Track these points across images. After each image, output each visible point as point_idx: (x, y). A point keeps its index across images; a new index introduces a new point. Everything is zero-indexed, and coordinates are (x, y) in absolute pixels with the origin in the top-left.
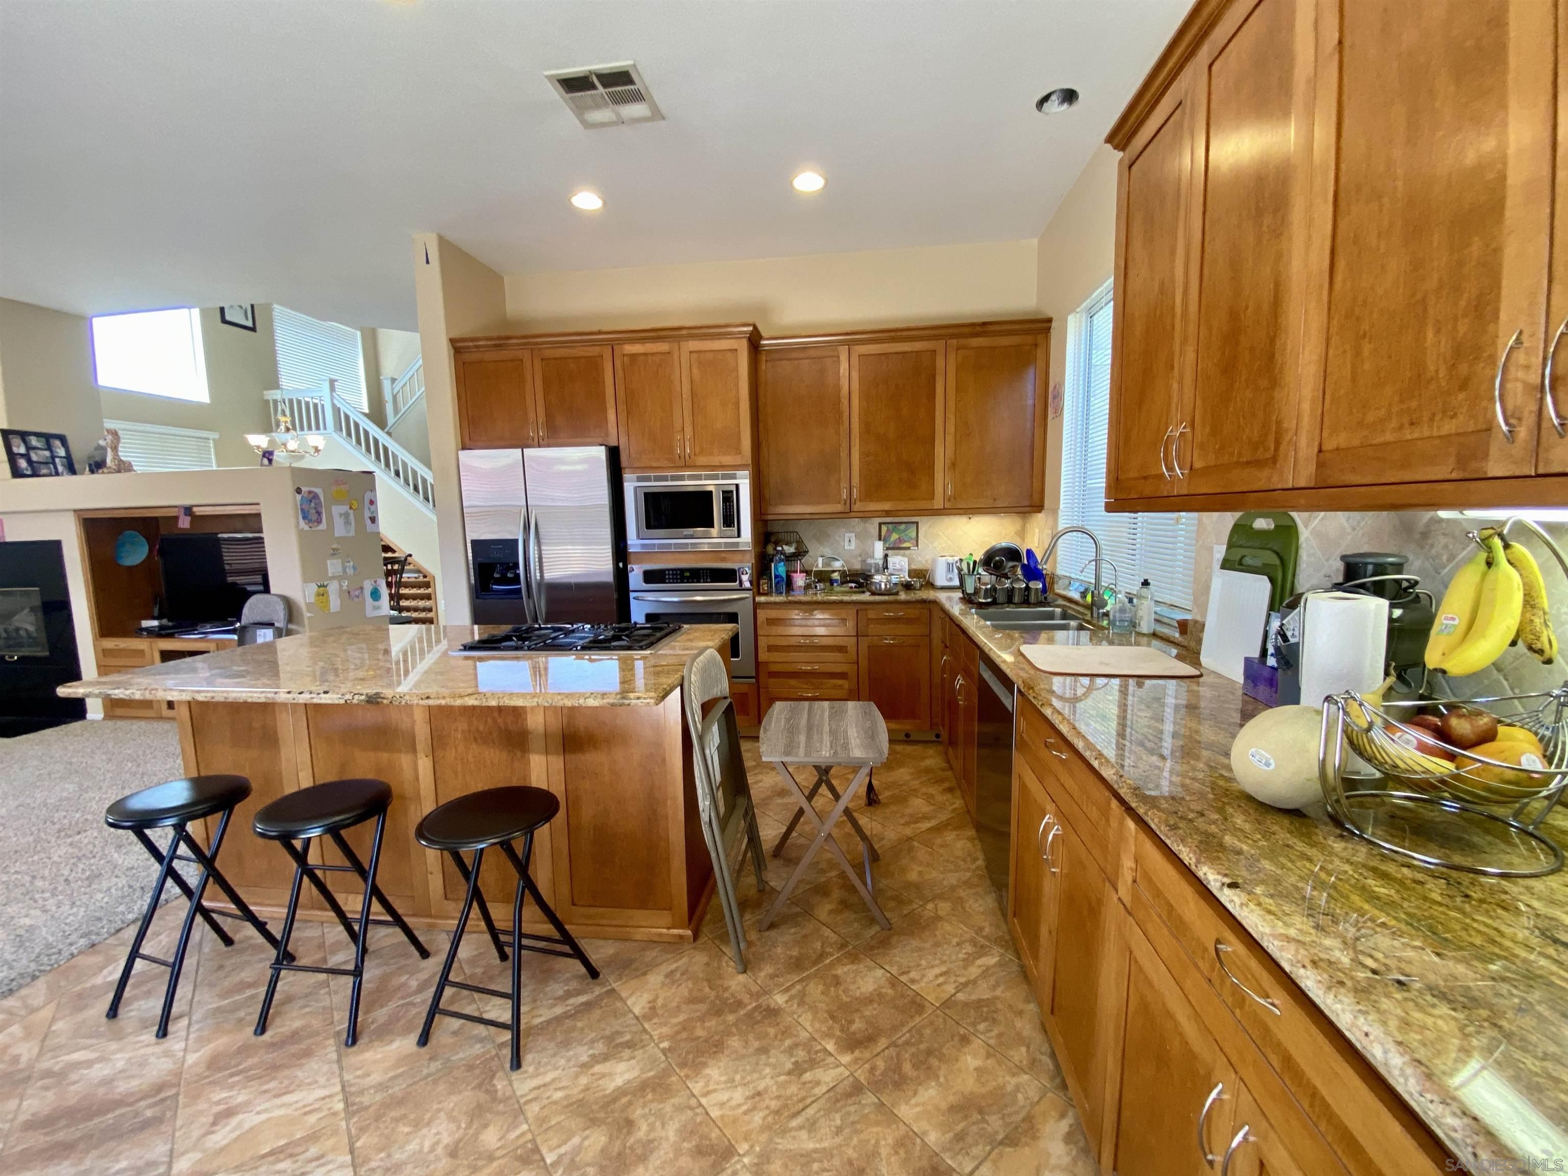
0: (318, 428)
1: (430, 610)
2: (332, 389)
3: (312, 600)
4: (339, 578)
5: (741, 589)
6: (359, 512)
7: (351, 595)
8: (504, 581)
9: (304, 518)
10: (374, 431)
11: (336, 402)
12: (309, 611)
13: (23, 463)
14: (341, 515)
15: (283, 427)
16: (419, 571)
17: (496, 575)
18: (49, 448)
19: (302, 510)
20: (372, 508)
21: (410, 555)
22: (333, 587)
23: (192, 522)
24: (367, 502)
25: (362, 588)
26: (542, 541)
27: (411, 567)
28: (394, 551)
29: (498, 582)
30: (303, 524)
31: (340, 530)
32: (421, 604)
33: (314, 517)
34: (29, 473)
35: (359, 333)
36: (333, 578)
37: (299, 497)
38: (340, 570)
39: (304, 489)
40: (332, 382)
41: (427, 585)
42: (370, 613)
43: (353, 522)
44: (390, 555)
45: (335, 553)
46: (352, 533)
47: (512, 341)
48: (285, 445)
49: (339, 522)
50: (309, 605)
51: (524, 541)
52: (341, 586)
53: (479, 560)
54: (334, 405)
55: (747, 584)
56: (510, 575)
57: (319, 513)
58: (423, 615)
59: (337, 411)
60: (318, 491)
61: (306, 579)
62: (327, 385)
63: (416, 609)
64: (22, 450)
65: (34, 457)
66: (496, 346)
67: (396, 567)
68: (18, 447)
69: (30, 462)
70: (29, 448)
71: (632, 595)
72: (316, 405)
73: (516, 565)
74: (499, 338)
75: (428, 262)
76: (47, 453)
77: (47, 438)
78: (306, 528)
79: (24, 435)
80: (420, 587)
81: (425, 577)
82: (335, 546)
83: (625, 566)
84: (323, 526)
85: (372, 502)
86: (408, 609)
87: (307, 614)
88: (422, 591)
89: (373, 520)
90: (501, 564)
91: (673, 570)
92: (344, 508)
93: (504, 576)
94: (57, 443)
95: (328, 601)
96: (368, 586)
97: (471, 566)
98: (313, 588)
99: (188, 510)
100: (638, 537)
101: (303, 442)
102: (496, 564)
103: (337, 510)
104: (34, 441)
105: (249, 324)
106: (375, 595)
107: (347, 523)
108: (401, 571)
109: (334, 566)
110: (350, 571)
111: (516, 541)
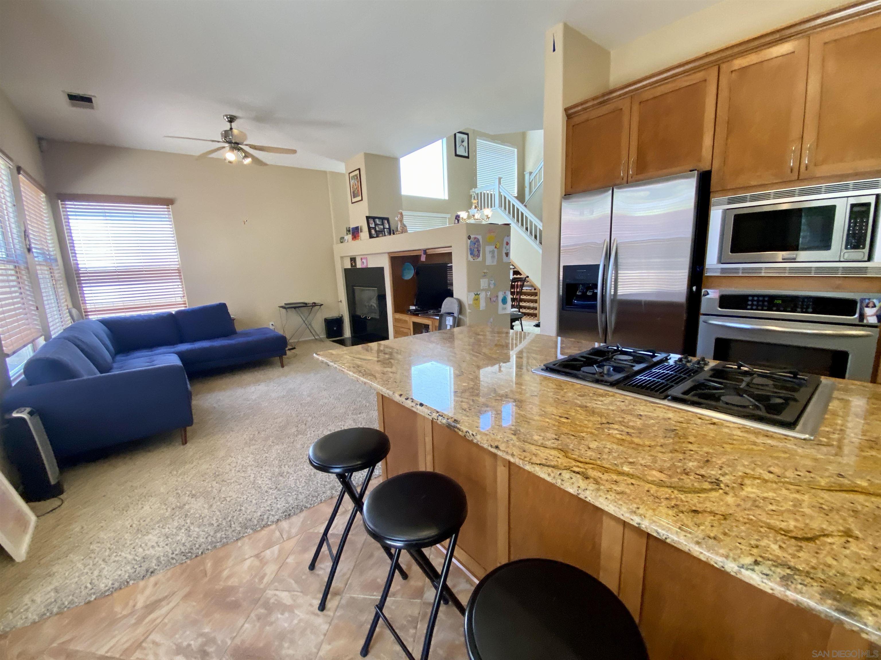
0: (491, 207)
1: (536, 309)
2: (500, 183)
3: (471, 303)
4: (486, 290)
5: (861, 324)
6: (499, 249)
7: (491, 300)
8: (584, 297)
9: (471, 254)
10: (518, 204)
11: (501, 191)
12: (469, 309)
13: (373, 232)
14: (490, 252)
15: (474, 206)
16: (532, 286)
17: (578, 293)
18: (383, 224)
19: (471, 249)
20: (508, 247)
21: (528, 277)
22: (482, 295)
23: (426, 258)
24: (505, 243)
25: (497, 296)
26: (619, 267)
27: (528, 283)
28: (520, 274)
29: (579, 298)
30: (470, 258)
31: (489, 261)
32: (532, 305)
33: (476, 253)
34: (375, 236)
35: (516, 150)
36: (483, 290)
37: (469, 241)
38: (486, 285)
39: (472, 236)
40: (500, 179)
41: (536, 294)
42: (501, 312)
43: (496, 257)
44: (519, 276)
45: (485, 275)
46: (495, 263)
47: (614, 95)
48: (474, 216)
49: (488, 256)
50: (469, 305)
51: (604, 266)
52: (487, 295)
53: (568, 281)
54: (500, 192)
55: (873, 320)
56: (589, 293)
57: (479, 251)
58: (532, 311)
59: (500, 196)
60: (480, 237)
61: (469, 290)
62: (497, 181)
63: (529, 308)
64: (373, 226)
65: (377, 229)
66: (600, 103)
67: (519, 283)
68: (372, 224)
69: (376, 231)
70: (376, 225)
71: (702, 318)
72: (491, 195)
73: (595, 286)
74: (604, 95)
75: (554, 50)
76: (382, 227)
77: (382, 219)
78: (472, 260)
79: (374, 218)
80: (532, 295)
81: (535, 289)
82: (485, 271)
83: (699, 290)
84: (480, 259)
85: (508, 244)
86: (525, 307)
87: (468, 311)
88: (532, 298)
89: (507, 254)
90: (582, 284)
91: (758, 296)
92: (492, 248)
93: (584, 294)
94: (386, 222)
95: (479, 303)
96: (501, 296)
97: (561, 284)
98: (472, 295)
99: (425, 251)
100: (720, 261)
101: (483, 214)
102: (579, 284)
103: (489, 248)
104: (378, 221)
105: (466, 155)
106: (504, 301)
107: (493, 257)
108: (522, 286)
109: (484, 283)
110: (492, 286)
111: (598, 266)
